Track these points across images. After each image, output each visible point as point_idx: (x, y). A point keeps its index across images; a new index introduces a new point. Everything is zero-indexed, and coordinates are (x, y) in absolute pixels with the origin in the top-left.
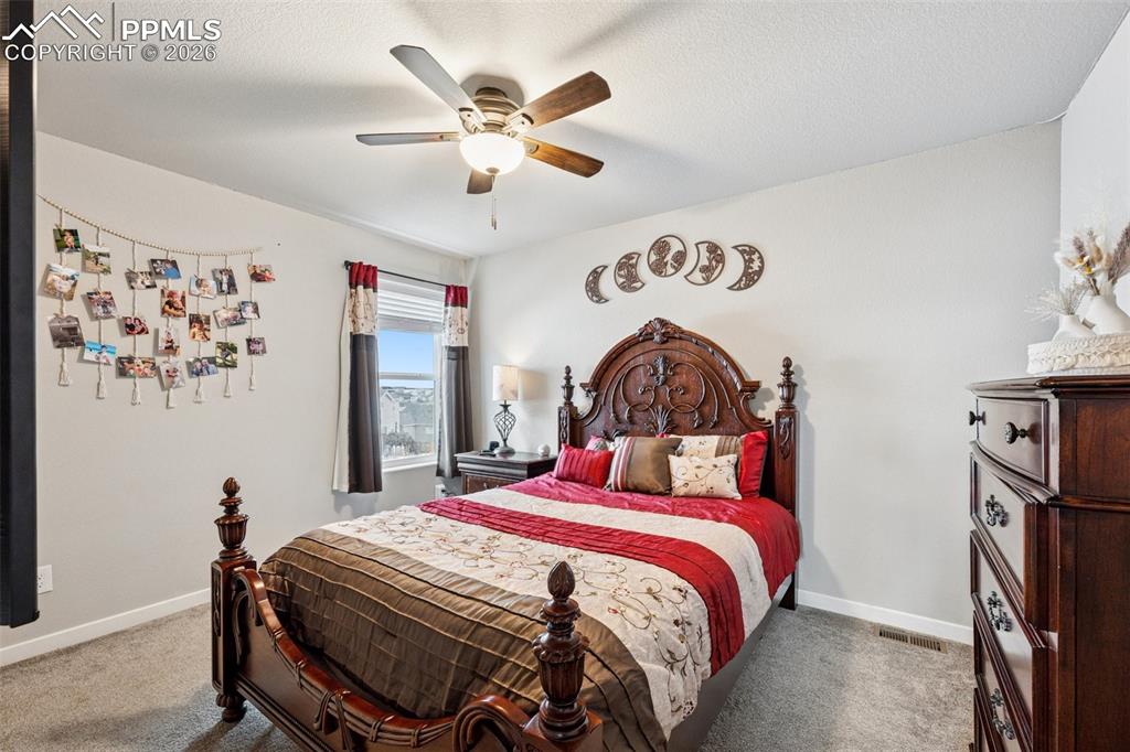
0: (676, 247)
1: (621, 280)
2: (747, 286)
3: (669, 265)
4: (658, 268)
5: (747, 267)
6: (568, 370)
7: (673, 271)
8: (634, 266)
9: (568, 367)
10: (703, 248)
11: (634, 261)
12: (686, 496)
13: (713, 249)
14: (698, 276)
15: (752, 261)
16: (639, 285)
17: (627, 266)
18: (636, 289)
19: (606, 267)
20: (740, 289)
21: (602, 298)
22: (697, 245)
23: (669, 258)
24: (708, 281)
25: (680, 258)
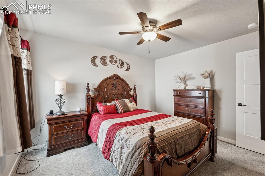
0: (115, 59)
1: (102, 62)
2: (127, 71)
3: (114, 62)
4: (111, 62)
5: (128, 67)
6: (88, 84)
7: (115, 64)
8: (106, 59)
9: (88, 83)
10: (121, 61)
11: (105, 58)
12: (133, 111)
13: (122, 61)
14: (119, 66)
15: (128, 66)
16: (107, 64)
17: (103, 59)
18: (106, 65)
19: (97, 57)
20: (126, 71)
21: (96, 65)
22: (119, 60)
23: (114, 60)
24: (121, 68)
25: (116, 61)
